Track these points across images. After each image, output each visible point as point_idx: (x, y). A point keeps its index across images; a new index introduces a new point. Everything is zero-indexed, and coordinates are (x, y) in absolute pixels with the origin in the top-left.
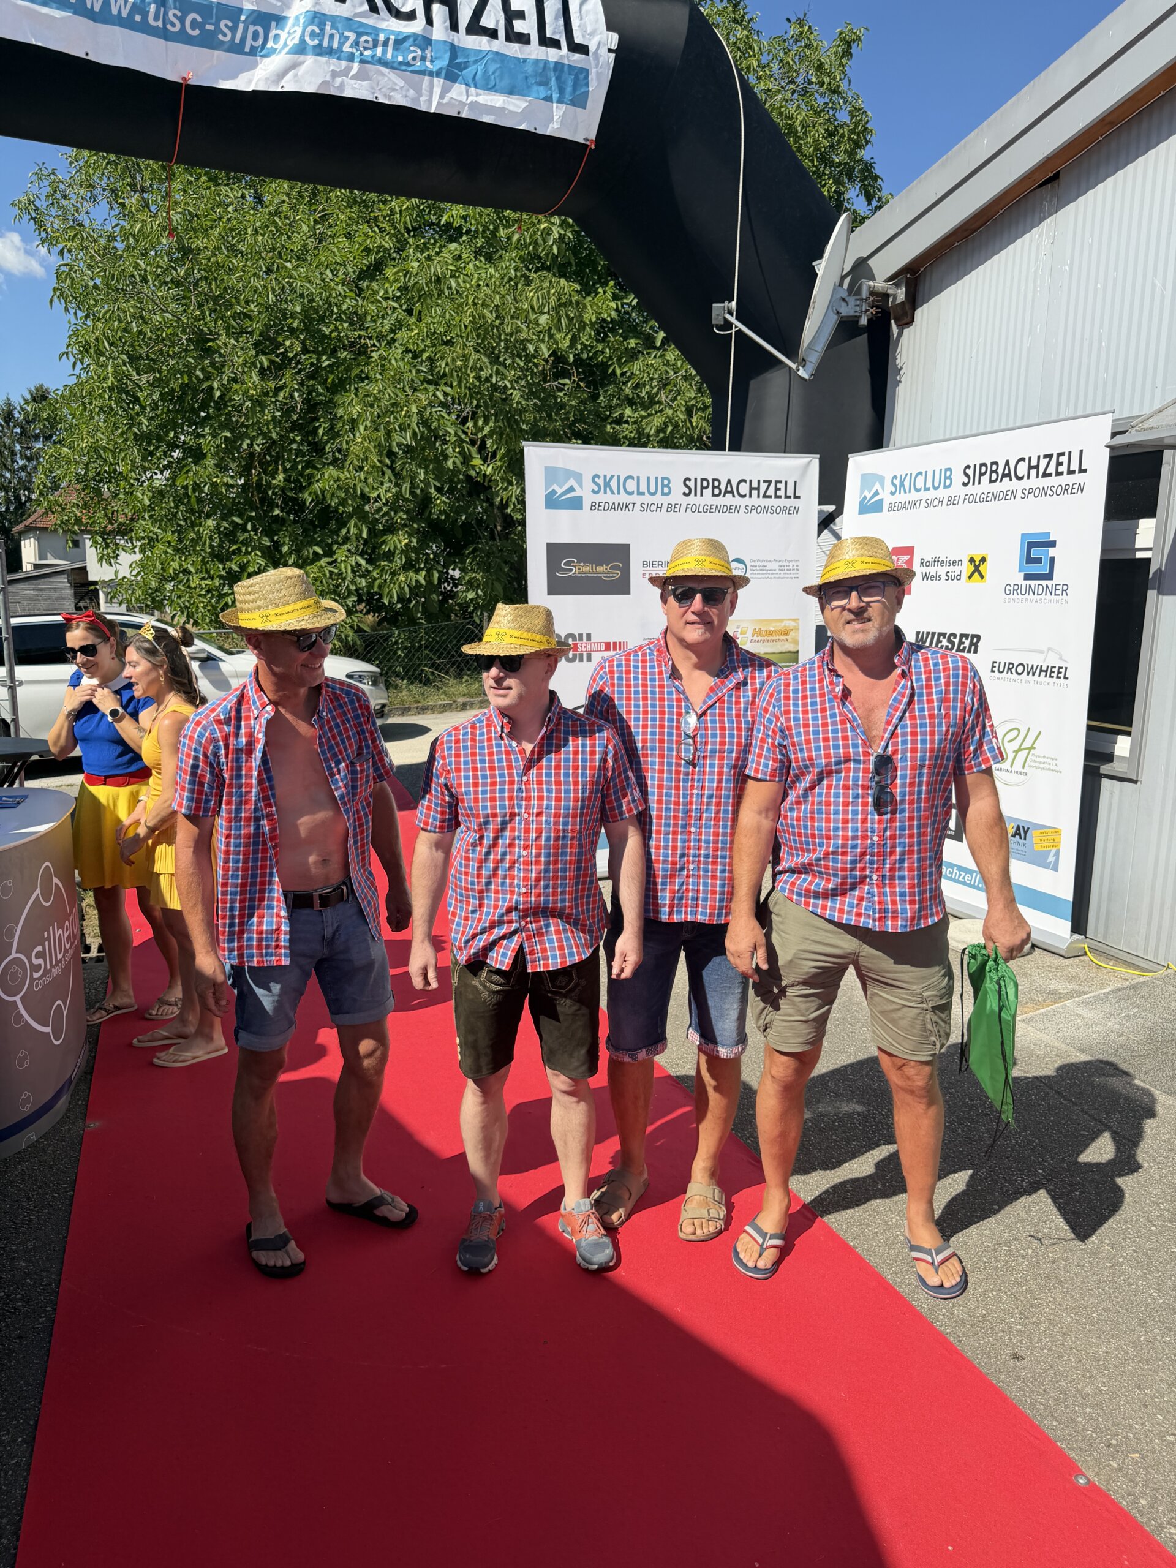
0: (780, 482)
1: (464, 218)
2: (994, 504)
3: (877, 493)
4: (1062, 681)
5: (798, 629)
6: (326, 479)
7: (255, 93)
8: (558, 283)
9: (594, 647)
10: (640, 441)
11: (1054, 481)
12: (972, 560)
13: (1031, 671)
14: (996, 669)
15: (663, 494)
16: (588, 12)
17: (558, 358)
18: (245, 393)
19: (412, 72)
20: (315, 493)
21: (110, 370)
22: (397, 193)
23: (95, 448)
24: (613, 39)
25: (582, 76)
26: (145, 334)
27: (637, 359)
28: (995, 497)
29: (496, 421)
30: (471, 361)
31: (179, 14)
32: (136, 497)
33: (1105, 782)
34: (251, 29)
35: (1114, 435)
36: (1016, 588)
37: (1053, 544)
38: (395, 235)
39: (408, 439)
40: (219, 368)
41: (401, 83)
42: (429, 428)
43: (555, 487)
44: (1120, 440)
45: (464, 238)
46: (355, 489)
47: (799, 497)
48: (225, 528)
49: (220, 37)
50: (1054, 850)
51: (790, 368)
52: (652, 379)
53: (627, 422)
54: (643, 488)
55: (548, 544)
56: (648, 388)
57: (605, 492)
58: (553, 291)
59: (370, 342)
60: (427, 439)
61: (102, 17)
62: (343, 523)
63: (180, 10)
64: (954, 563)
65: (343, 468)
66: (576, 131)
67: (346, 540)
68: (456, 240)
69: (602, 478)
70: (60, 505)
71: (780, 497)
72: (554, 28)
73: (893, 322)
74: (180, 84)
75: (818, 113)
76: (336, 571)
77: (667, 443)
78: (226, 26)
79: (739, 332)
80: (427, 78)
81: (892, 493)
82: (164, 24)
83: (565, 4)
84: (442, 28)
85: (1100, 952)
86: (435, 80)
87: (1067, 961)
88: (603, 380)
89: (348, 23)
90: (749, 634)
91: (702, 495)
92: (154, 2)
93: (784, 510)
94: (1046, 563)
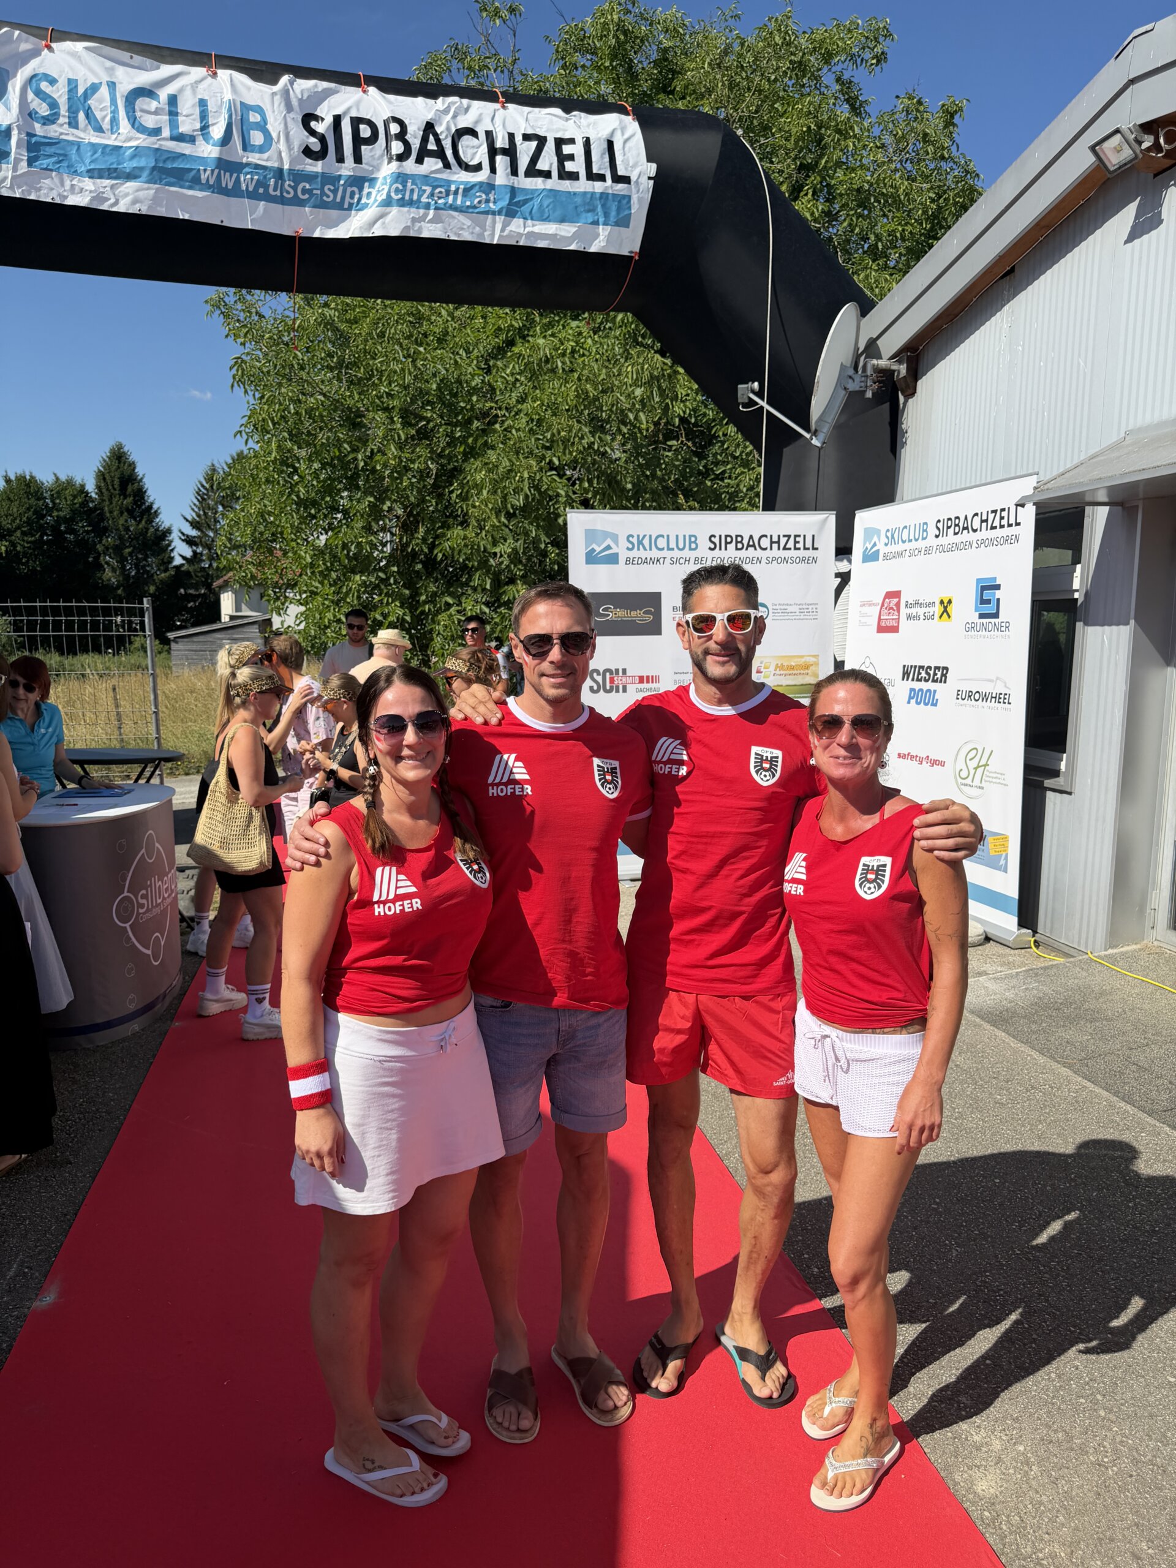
0: (799, 536)
2: (957, 553)
3: (875, 545)
4: (1006, 705)
5: (817, 664)
7: (353, 240)
9: (630, 680)
11: (999, 532)
12: (942, 602)
14: (960, 697)
15: (691, 549)
16: (630, 149)
24: (652, 169)
25: (624, 202)
28: (957, 547)
31: (292, 184)
33: (1049, 794)
34: (349, 190)
35: (1039, 493)
36: (973, 626)
37: (998, 587)
41: (468, 223)
43: (594, 546)
47: (817, 549)
50: (1004, 854)
54: (673, 545)
57: (639, 549)
64: (929, 605)
66: (620, 246)
69: (636, 537)
71: (799, 549)
72: (600, 164)
73: (899, 392)
74: (294, 237)
78: (329, 189)
80: (490, 216)
81: (886, 545)
82: (281, 193)
83: (610, 144)
84: (504, 175)
85: (1047, 946)
86: (497, 217)
87: (1012, 952)
88: (711, 439)
89: (426, 179)
90: (772, 668)
91: (726, 549)
92: (273, 177)
93: (803, 560)
94: (994, 604)
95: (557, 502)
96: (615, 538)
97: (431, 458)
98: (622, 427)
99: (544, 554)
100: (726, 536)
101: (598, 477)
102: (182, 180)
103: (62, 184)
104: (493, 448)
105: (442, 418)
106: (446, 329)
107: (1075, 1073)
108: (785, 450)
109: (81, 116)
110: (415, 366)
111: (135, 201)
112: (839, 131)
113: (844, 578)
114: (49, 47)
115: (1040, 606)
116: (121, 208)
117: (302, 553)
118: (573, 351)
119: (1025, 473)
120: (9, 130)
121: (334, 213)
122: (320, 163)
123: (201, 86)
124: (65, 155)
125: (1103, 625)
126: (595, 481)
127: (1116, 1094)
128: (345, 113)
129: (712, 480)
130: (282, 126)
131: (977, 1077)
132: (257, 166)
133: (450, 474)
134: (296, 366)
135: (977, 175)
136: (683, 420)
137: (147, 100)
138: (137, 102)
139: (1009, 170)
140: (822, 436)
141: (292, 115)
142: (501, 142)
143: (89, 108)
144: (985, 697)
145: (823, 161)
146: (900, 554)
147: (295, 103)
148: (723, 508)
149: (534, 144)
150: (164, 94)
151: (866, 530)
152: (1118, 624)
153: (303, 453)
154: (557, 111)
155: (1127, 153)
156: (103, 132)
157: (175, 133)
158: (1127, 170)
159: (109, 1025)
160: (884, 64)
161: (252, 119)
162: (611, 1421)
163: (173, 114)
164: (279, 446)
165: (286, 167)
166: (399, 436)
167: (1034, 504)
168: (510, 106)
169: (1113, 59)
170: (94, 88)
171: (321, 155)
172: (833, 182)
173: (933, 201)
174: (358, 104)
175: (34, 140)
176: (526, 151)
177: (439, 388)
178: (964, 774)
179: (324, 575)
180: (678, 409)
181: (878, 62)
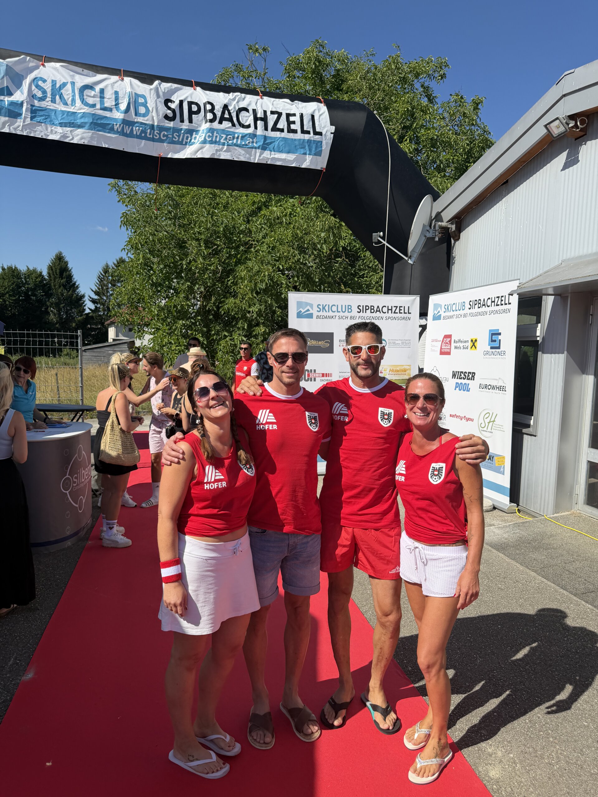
0: (402, 307)
2: (480, 317)
3: (439, 312)
4: (504, 392)
5: (410, 369)
6: (230, 303)
7: (186, 159)
8: (330, 218)
9: (317, 375)
11: (500, 307)
12: (472, 341)
14: (481, 387)
15: (348, 312)
16: (322, 119)
18: (197, 266)
19: (248, 148)
20: (225, 309)
21: (141, 256)
23: (133, 289)
24: (333, 129)
25: (319, 144)
26: (155, 241)
28: (480, 314)
29: (302, 278)
31: (158, 132)
32: (152, 311)
33: (525, 436)
34: (186, 135)
35: (520, 289)
36: (487, 353)
37: (500, 334)
39: (264, 286)
40: (186, 255)
41: (243, 152)
43: (301, 309)
46: (242, 307)
47: (410, 313)
49: (174, 139)
50: (503, 465)
54: (340, 310)
60: (272, 287)
61: (131, 135)
62: (237, 322)
64: (465, 342)
66: (317, 165)
69: (322, 306)
70: (120, 313)
71: (402, 313)
72: (308, 126)
73: (451, 238)
74: (158, 157)
76: (233, 343)
78: (176, 135)
80: (254, 150)
81: (445, 312)
82: (153, 136)
83: (313, 117)
84: (261, 130)
85: (524, 512)
86: (257, 150)
87: (507, 515)
88: (357, 258)
89: (223, 131)
90: (388, 371)
91: (366, 312)
92: (149, 129)
93: (404, 318)
94: (498, 342)
95: (281, 287)
96: (311, 306)
97: (219, 264)
98: (314, 251)
99: (274, 312)
100: (366, 306)
101: (302, 275)
102: (105, 129)
103: (47, 130)
104: (250, 260)
105: (225, 245)
106: (228, 201)
107: (538, 574)
108: (395, 265)
109: (57, 97)
110: (213, 220)
111: (82, 139)
112: (422, 111)
113: (424, 328)
114: (43, 65)
115: (520, 343)
116: (75, 141)
117: (154, 310)
118: (291, 214)
119: (513, 279)
120: (22, 103)
121: (178, 146)
122: (172, 123)
123: (116, 85)
124: (49, 116)
125: (551, 353)
126: (300, 277)
127: (558, 585)
128: (185, 99)
129: (358, 278)
130: (155, 104)
131: (490, 576)
132: (142, 123)
133: (228, 272)
134: (153, 217)
135: (490, 133)
136: (344, 248)
137: (90, 91)
138: (85, 92)
139: (505, 134)
140: (413, 259)
141: (159, 100)
142: (260, 114)
143: (62, 94)
144: (493, 388)
145: (415, 125)
146: (451, 317)
147: (161, 94)
148: (363, 292)
149: (276, 116)
150: (98, 88)
151: (434, 304)
152: (559, 353)
153: (156, 260)
154: (288, 101)
155: (562, 129)
156: (68, 105)
157: (102, 106)
158: (562, 136)
159: (56, 542)
160: (444, 79)
161: (140, 101)
162: (310, 739)
163: (102, 97)
164: (144, 256)
165: (156, 124)
166: (203, 252)
167: (518, 294)
168: (265, 98)
169: (555, 85)
170: (64, 85)
171: (173, 119)
172: (419, 135)
173: (468, 145)
174: (191, 95)
175: (34, 108)
176: (272, 119)
177: (224, 230)
178: (483, 425)
179: (164, 320)
180: (342, 243)
181: (442, 78)
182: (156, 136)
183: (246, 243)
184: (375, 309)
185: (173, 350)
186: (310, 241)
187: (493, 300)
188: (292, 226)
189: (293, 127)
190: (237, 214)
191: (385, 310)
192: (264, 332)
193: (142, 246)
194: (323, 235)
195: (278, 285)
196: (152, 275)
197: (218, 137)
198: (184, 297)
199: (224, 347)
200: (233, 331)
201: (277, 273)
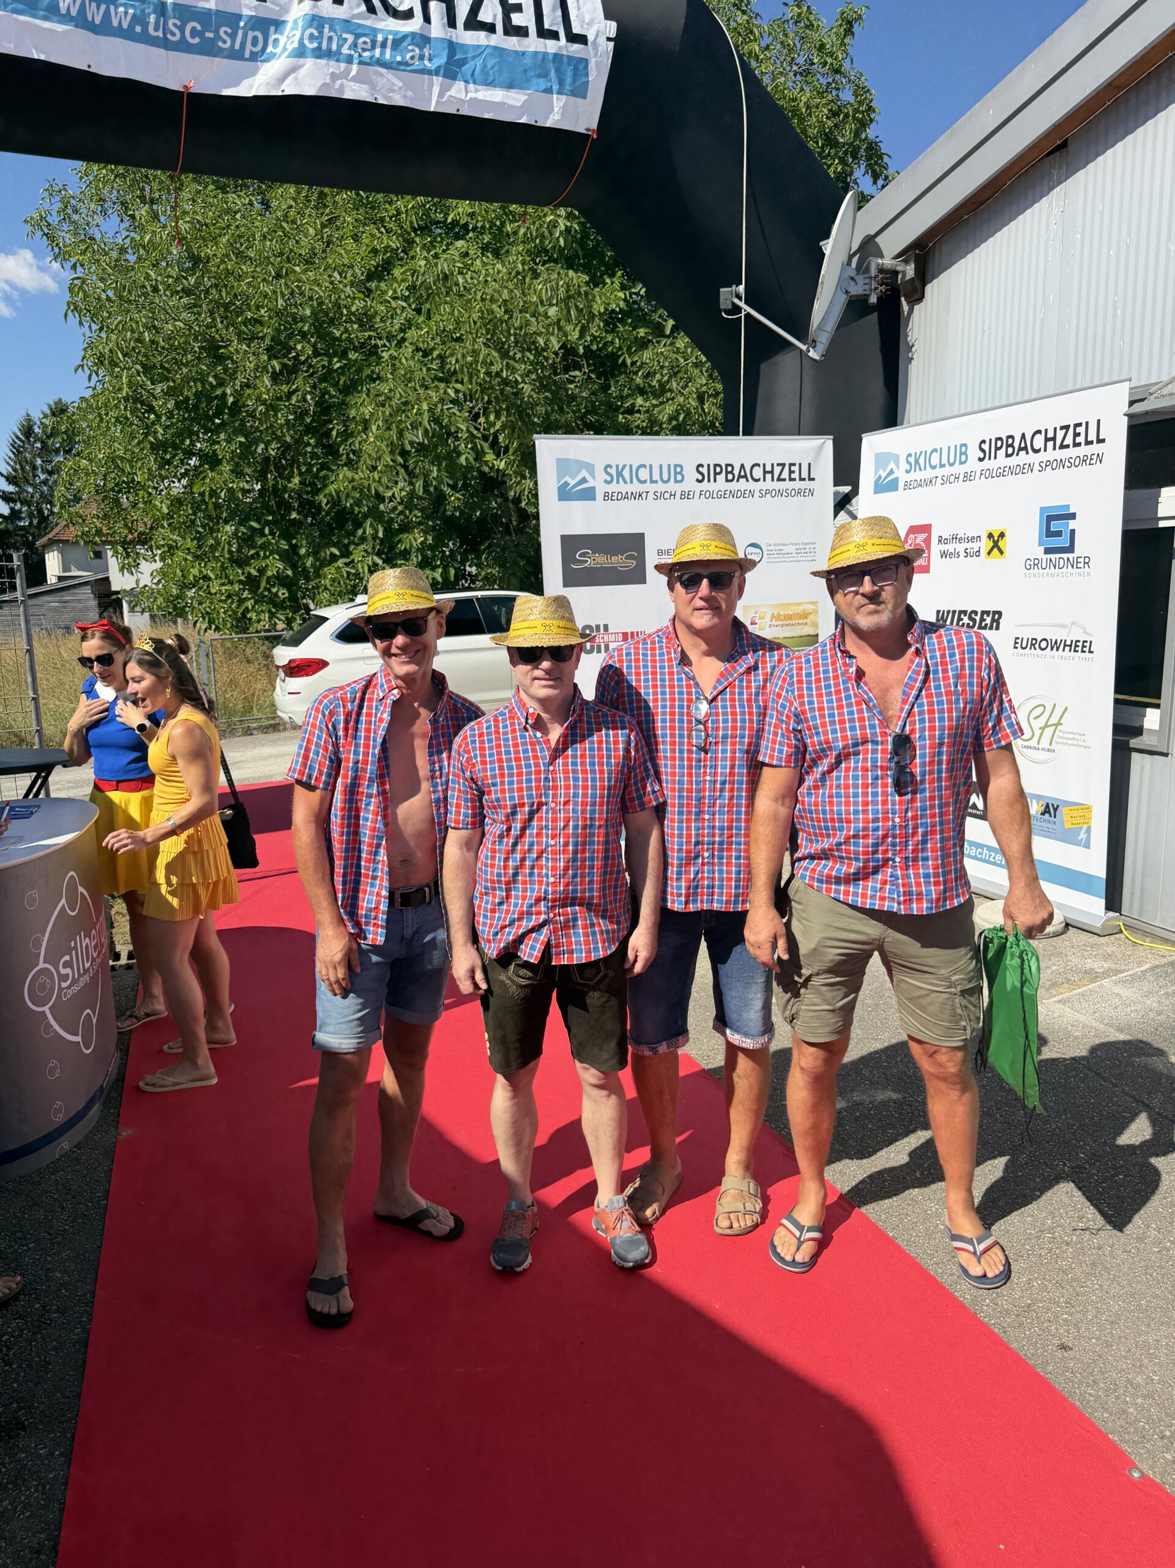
0: (794, 465)
1: (472, 215)
2: (1011, 478)
3: (892, 472)
4: (1087, 655)
5: (816, 612)
6: (341, 480)
7: (257, 98)
8: (567, 275)
10: (652, 429)
11: (1072, 452)
12: (990, 536)
13: (1055, 645)
14: (1018, 646)
15: (676, 481)
16: (585, 3)
17: (568, 350)
18: (258, 398)
19: (411, 71)
20: (330, 494)
21: (124, 380)
22: (401, 191)
23: (112, 459)
24: (612, 28)
26: (158, 343)
27: (647, 348)
28: (1012, 471)
29: (508, 415)
30: (482, 356)
31: (179, 23)
32: (155, 506)
34: (251, 34)
35: (1132, 403)
36: (1036, 563)
37: (1073, 516)
38: (401, 235)
39: (419, 437)
40: (232, 374)
42: (440, 424)
43: (567, 479)
44: (1138, 408)
45: (471, 235)
46: (369, 489)
47: (813, 479)
48: (243, 533)
49: (220, 44)
50: (1085, 827)
51: (801, 350)
52: (662, 367)
53: (639, 411)
54: (656, 476)
55: (562, 536)
56: (658, 376)
57: (618, 482)
58: (561, 283)
59: (380, 343)
60: (440, 437)
61: (104, 29)
62: (358, 524)
63: (180, 19)
64: (972, 539)
65: (357, 469)
66: (577, 121)
67: (363, 539)
68: (462, 238)
69: (614, 468)
70: (81, 517)
71: (794, 480)
73: (903, 299)
74: (183, 93)
75: (821, 94)
76: (353, 571)
77: (680, 430)
78: (226, 32)
79: (748, 315)
81: (908, 472)
82: (164, 34)
84: (440, 25)
85: (1136, 929)
86: (434, 78)
87: (1099, 939)
89: (346, 24)
90: (767, 619)
91: (715, 481)
92: (154, 12)
93: (799, 492)
96: (591, 469)
98: (528, 354)
102: (34, 7)
121: (233, 65)
151: (878, 455)
164: (130, 381)
178: (1027, 735)
182: (173, 34)
183: (363, 345)
184: (736, 472)
185: (215, 594)
186: (521, 328)
187: (1050, 435)
188: (479, 294)
189: (517, 19)
190: (338, 277)
191: (758, 473)
192: (422, 543)
193: (124, 356)
194: (552, 311)
195: (449, 434)
196: (153, 423)
197: (335, 39)
198: (232, 471)
199: (333, 580)
200: (349, 544)
201: (445, 407)
